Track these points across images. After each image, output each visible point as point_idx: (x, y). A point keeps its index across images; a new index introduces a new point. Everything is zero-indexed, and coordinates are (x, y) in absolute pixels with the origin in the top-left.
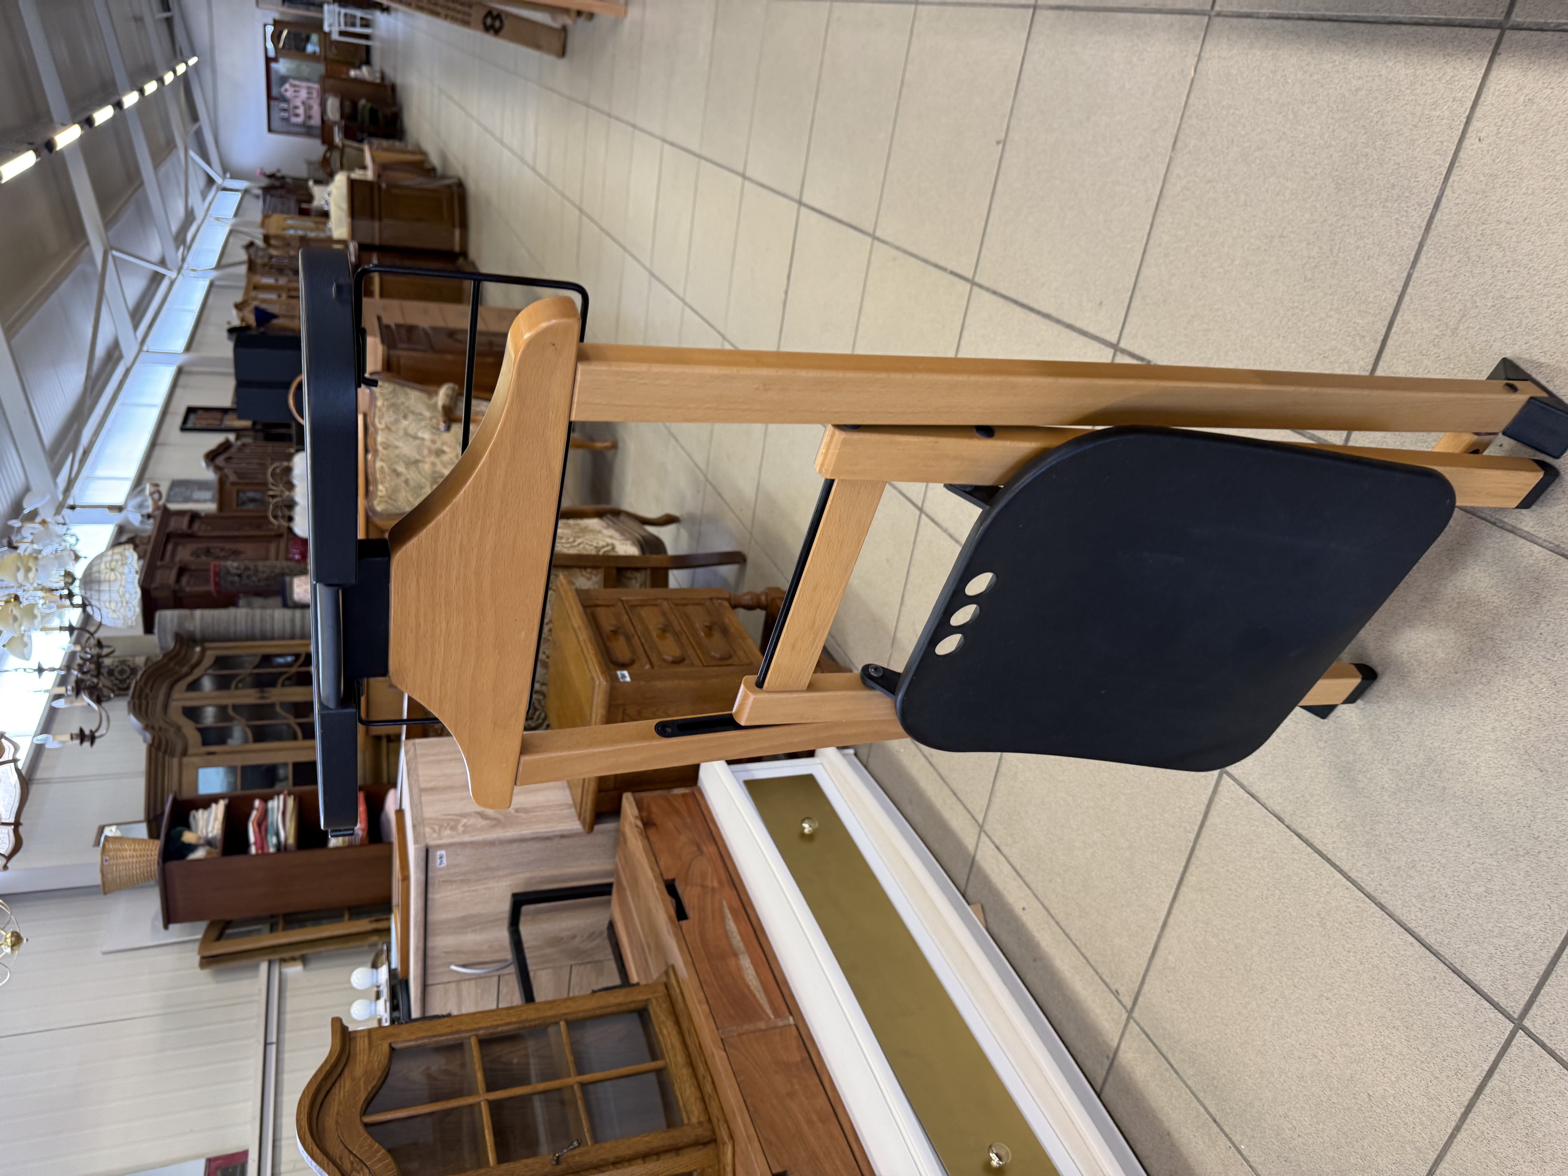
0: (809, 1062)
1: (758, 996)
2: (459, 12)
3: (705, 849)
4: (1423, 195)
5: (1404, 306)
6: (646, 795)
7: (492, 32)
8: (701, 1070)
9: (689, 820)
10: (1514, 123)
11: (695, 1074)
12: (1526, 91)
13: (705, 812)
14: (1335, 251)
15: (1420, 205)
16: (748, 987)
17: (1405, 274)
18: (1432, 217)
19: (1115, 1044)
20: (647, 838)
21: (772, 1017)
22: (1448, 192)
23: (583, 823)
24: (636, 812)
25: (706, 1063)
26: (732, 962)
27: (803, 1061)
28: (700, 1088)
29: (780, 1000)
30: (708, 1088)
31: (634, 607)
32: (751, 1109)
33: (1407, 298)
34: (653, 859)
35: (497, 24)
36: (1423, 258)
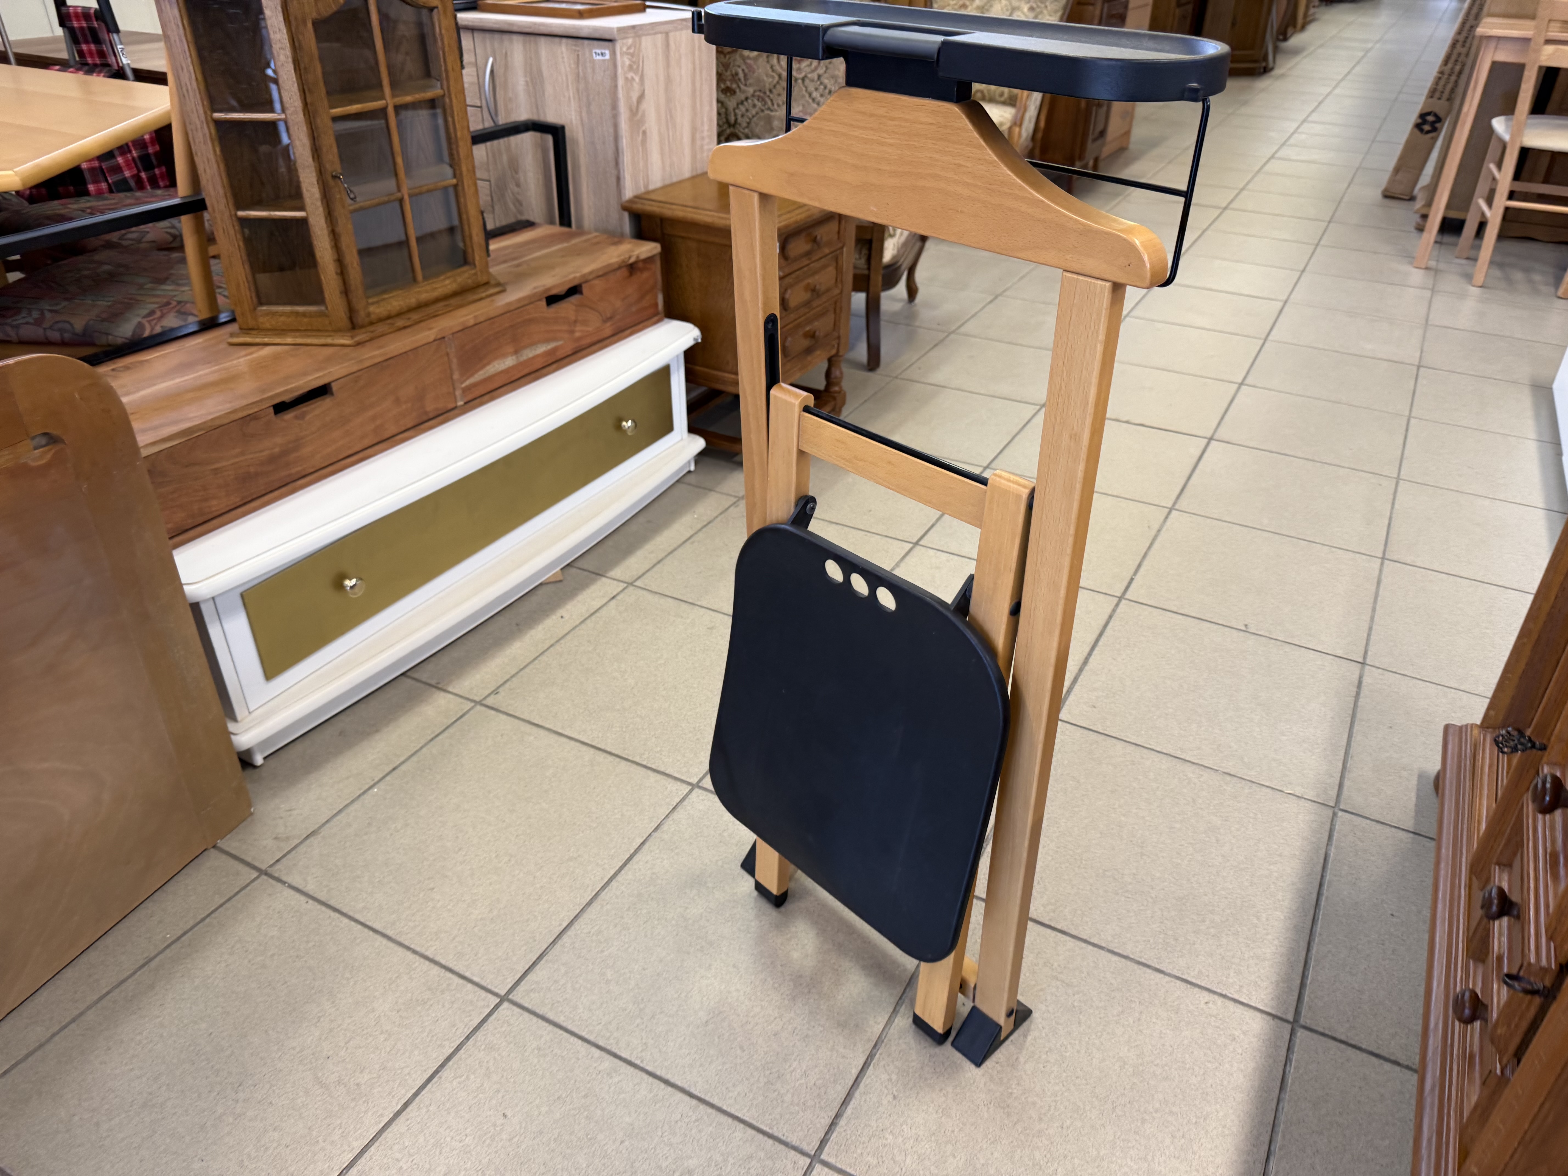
0: (425, 418)
1: (481, 372)
2: (1445, 86)
3: (608, 324)
4: (1167, 961)
5: (1078, 943)
6: (657, 266)
7: (1420, 121)
8: (415, 316)
9: (634, 309)
10: (1218, 1027)
11: (411, 310)
12: (1242, 1036)
13: (641, 326)
14: (1126, 894)
15: (1159, 958)
16: (489, 363)
17: (1104, 945)
18: (1149, 967)
19: (450, 689)
20: (620, 268)
21: (463, 385)
22: (1167, 979)
23: (631, 201)
24: (643, 256)
25: (421, 321)
26: (510, 349)
27: (426, 413)
28: (400, 314)
29: (477, 393)
30: (400, 323)
31: (836, 259)
32: (385, 364)
33: (1084, 945)
34: (601, 273)
35: (1427, 127)
36: (1115, 958)
